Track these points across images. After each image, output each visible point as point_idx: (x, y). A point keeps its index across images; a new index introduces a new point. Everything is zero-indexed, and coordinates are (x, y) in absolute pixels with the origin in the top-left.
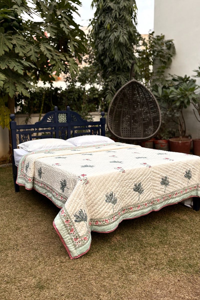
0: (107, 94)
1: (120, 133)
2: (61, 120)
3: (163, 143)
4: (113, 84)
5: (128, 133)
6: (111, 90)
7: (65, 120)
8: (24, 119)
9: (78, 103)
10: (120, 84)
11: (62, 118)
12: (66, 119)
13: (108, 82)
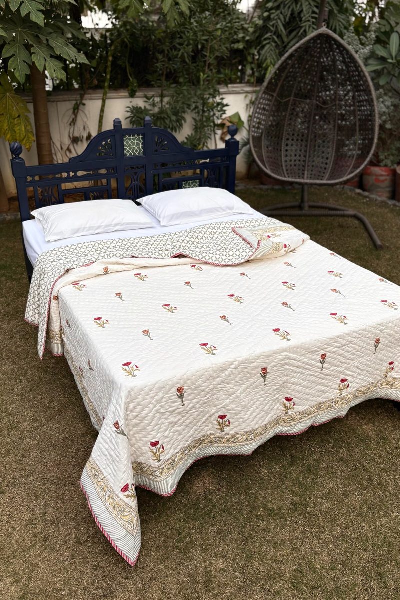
0: (265, 43)
1: (281, 156)
2: (130, 149)
3: (382, 176)
4: (282, 17)
5: (300, 156)
6: (275, 34)
7: (141, 151)
8: (70, 105)
9: (193, 66)
10: (298, 19)
11: (134, 144)
12: (143, 148)
13: (269, 10)
